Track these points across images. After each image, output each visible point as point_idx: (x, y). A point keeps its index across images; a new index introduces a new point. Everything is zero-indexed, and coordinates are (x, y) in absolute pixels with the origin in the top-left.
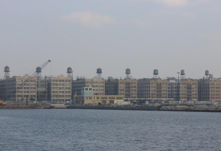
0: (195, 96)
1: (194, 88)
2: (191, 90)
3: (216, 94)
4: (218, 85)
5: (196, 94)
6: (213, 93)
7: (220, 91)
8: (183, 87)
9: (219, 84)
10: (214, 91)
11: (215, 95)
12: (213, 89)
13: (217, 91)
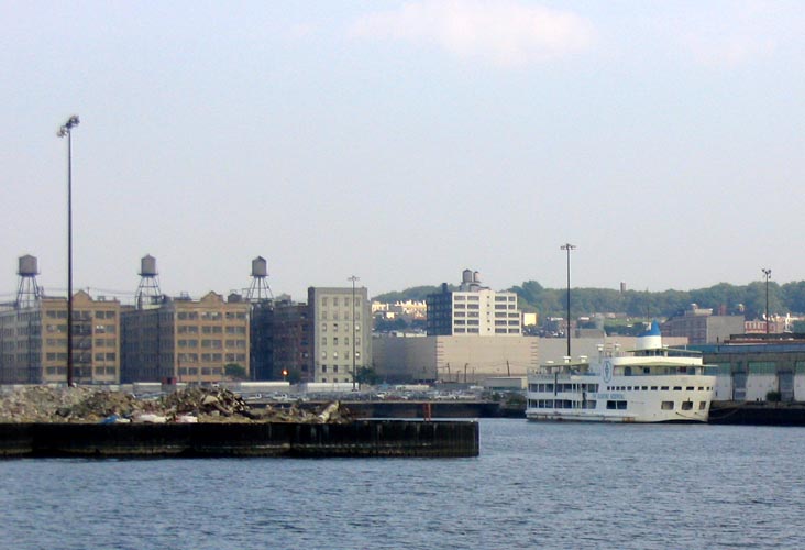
0: (110, 364)
1: (101, 331)
2: (90, 341)
3: (206, 357)
4: (214, 318)
5: (111, 356)
6: (187, 350)
7: (220, 342)
8: (54, 327)
9: (220, 314)
10: (194, 343)
11: (200, 358)
12: (188, 336)
13: (206, 343)
